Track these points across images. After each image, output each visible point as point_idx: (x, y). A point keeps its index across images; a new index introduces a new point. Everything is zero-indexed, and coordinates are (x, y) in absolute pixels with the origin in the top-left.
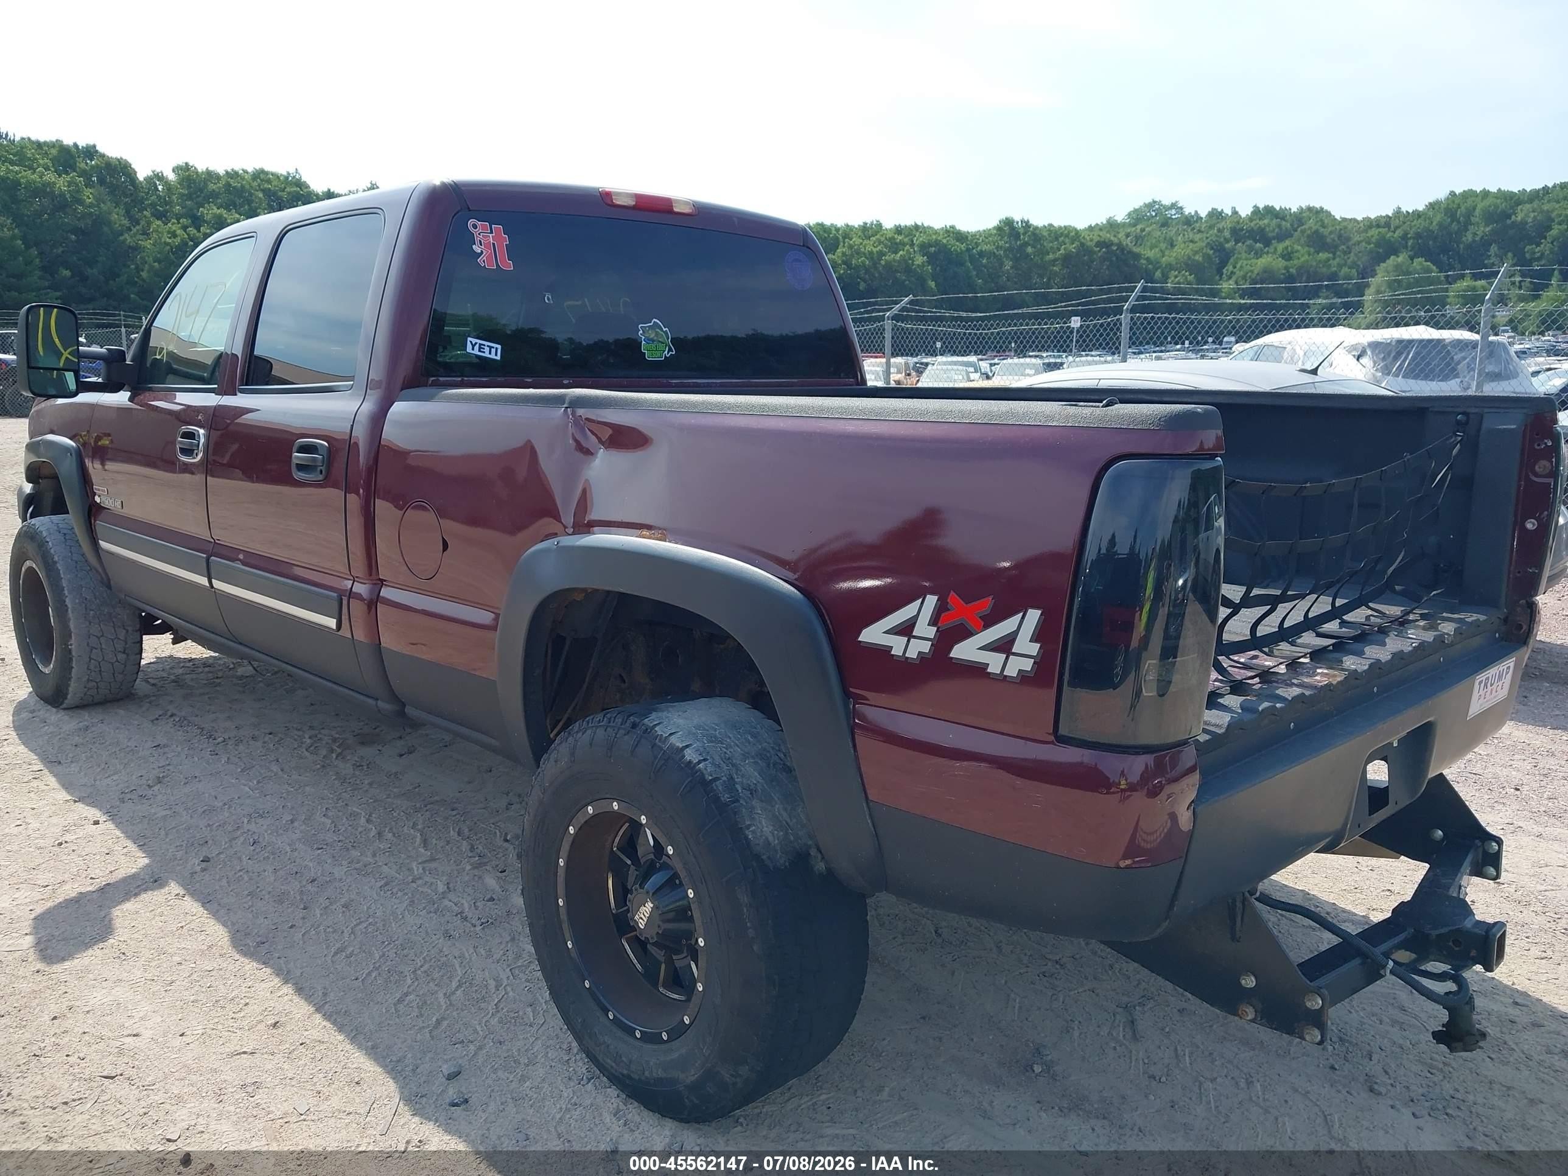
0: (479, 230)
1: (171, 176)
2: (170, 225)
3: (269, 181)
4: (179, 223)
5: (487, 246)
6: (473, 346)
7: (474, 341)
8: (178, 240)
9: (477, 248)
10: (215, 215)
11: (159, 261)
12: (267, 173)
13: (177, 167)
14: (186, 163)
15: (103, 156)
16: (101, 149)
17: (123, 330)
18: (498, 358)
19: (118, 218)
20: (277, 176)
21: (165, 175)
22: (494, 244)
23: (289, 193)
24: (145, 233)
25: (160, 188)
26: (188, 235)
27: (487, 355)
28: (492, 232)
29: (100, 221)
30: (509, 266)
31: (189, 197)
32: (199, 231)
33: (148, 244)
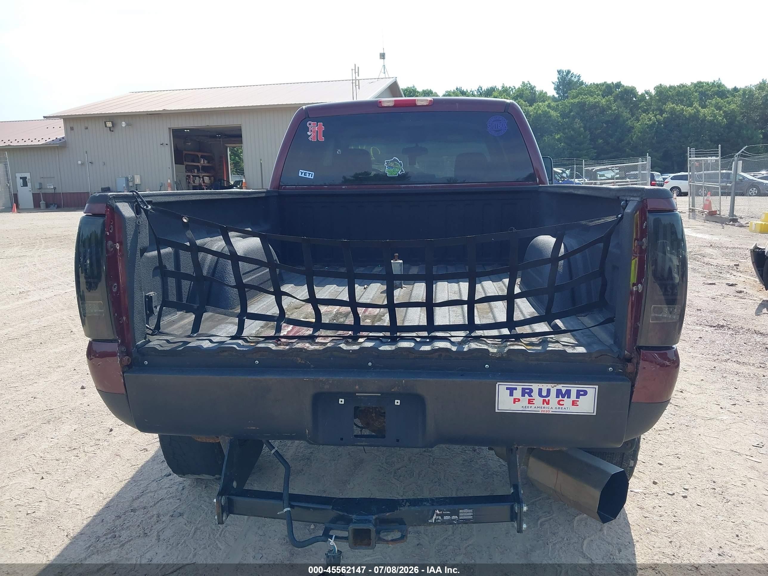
0: (312, 125)
1: (653, 92)
2: (649, 115)
3: (702, 87)
4: (653, 113)
5: (314, 132)
6: (302, 173)
7: (302, 171)
8: (651, 122)
9: (309, 133)
10: (671, 108)
11: (641, 133)
12: (702, 83)
13: (656, 87)
14: (661, 84)
15: (623, 86)
16: (623, 83)
17: (575, 166)
18: (312, 178)
19: (626, 114)
20: (708, 84)
21: (650, 92)
22: (317, 131)
23: (713, 91)
24: (638, 120)
25: (647, 98)
26: (656, 119)
27: (307, 177)
28: (317, 126)
29: (618, 116)
30: (322, 139)
31: (659, 100)
32: (662, 116)
33: (638, 125)
